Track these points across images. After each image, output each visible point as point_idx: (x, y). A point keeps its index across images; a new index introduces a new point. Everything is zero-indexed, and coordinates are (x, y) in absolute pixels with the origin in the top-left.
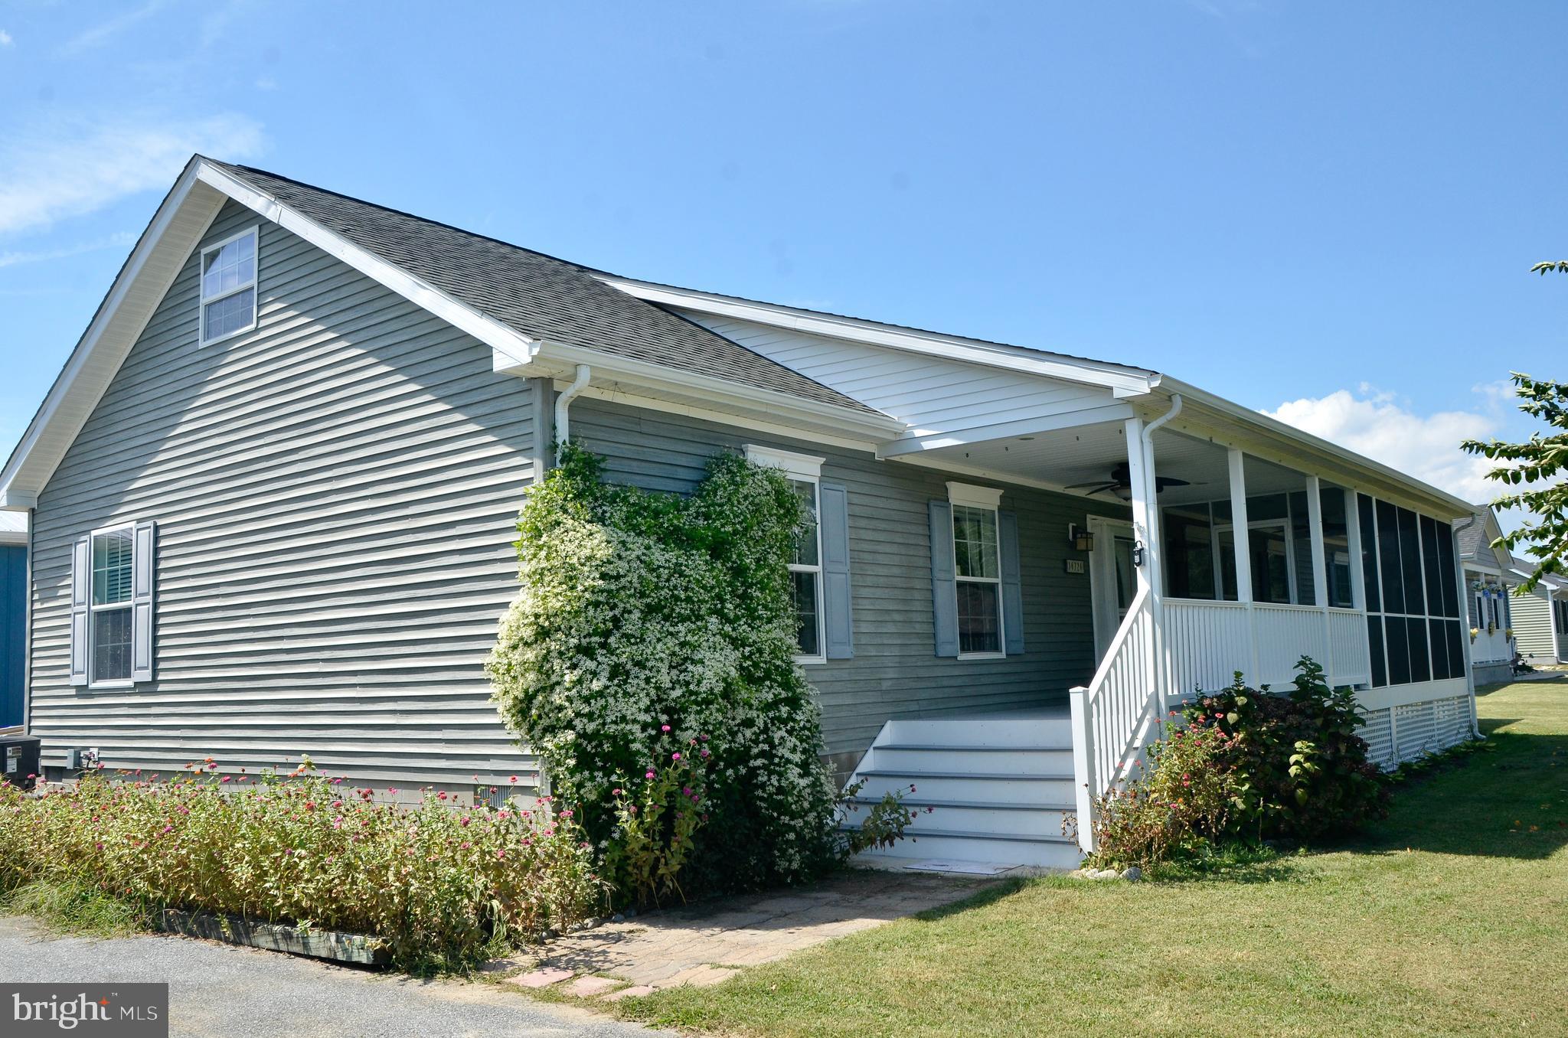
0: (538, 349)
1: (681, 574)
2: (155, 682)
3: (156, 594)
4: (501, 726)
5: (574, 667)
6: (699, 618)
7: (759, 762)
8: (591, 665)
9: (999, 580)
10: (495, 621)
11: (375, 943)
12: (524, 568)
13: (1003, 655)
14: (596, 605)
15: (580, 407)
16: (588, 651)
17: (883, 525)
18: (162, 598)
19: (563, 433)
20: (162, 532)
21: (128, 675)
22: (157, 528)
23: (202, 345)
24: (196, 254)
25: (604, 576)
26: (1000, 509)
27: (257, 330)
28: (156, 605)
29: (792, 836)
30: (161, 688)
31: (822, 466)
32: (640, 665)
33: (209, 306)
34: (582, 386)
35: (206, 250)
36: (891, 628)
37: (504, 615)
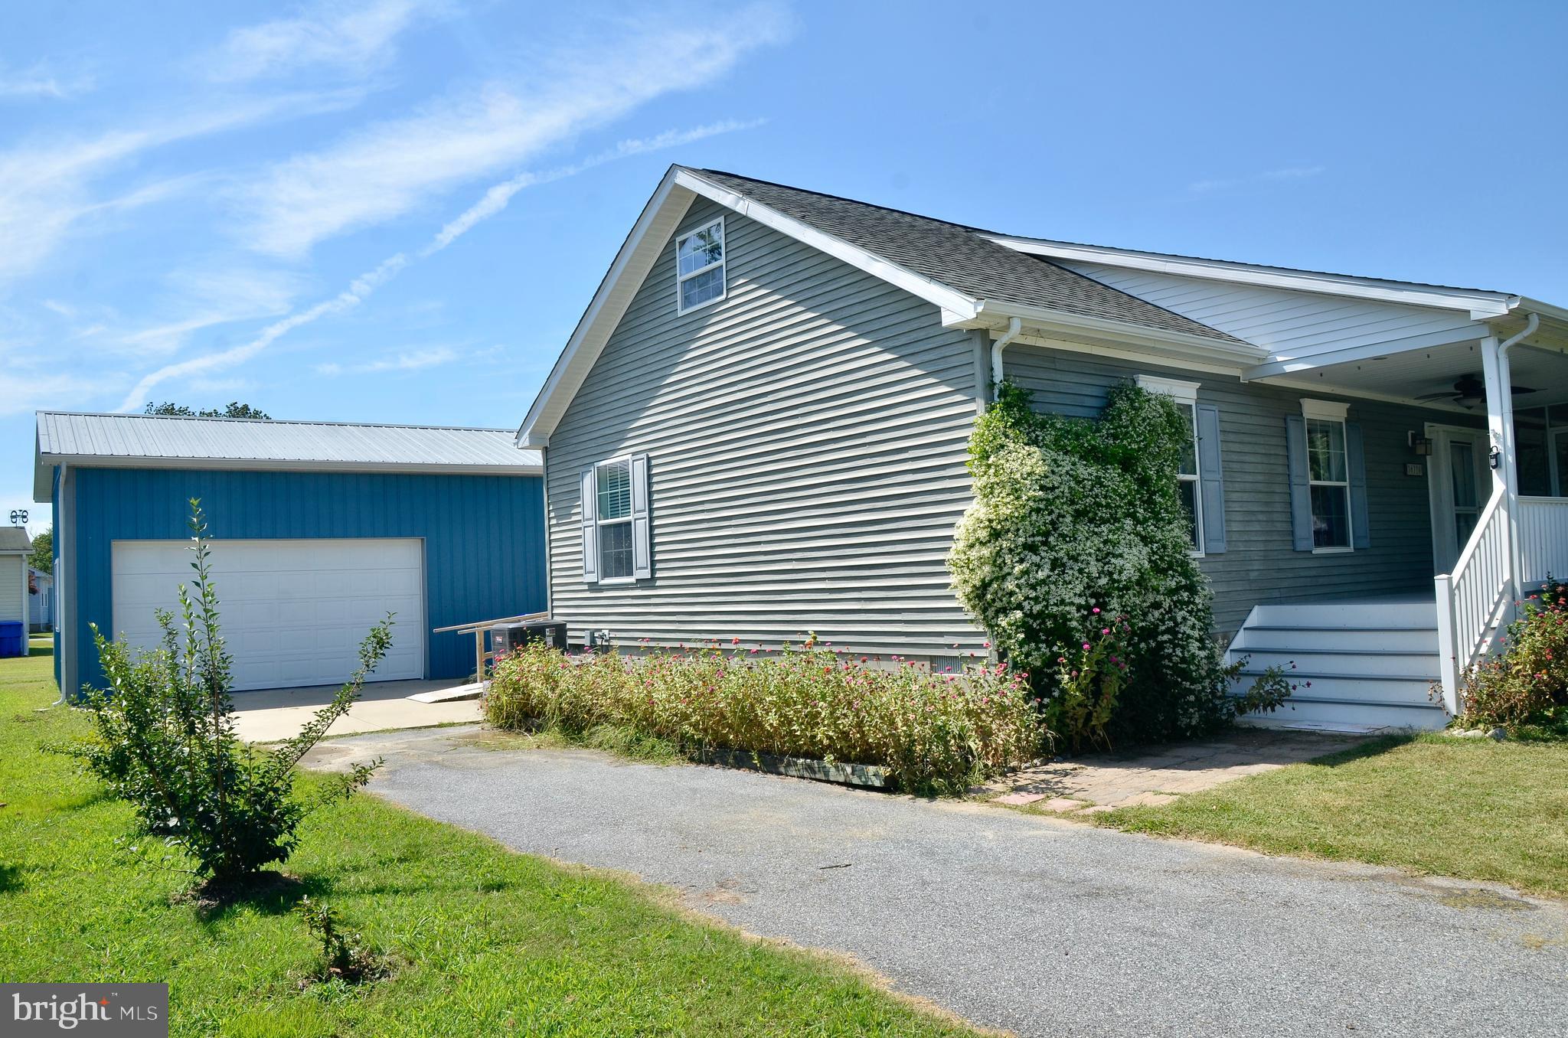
0: (982, 307)
1: (1102, 485)
2: (653, 579)
3: (651, 510)
4: (959, 610)
5: (1021, 561)
6: (1117, 520)
7: (1166, 637)
8: (1036, 559)
9: (1346, 484)
10: (951, 525)
11: (884, 771)
12: (976, 483)
13: (1351, 549)
14: (1038, 511)
15: (1012, 352)
16: (1032, 548)
17: (1247, 439)
18: (656, 514)
19: (999, 375)
20: (654, 462)
21: (630, 573)
22: (649, 459)
23: (680, 313)
24: (672, 242)
25: (1042, 488)
26: (1347, 420)
27: (727, 300)
28: (651, 519)
29: (1192, 698)
30: (658, 583)
31: (1198, 390)
32: (1075, 559)
33: (684, 282)
34: (1014, 335)
35: (679, 239)
36: (1257, 527)
37: (960, 521)
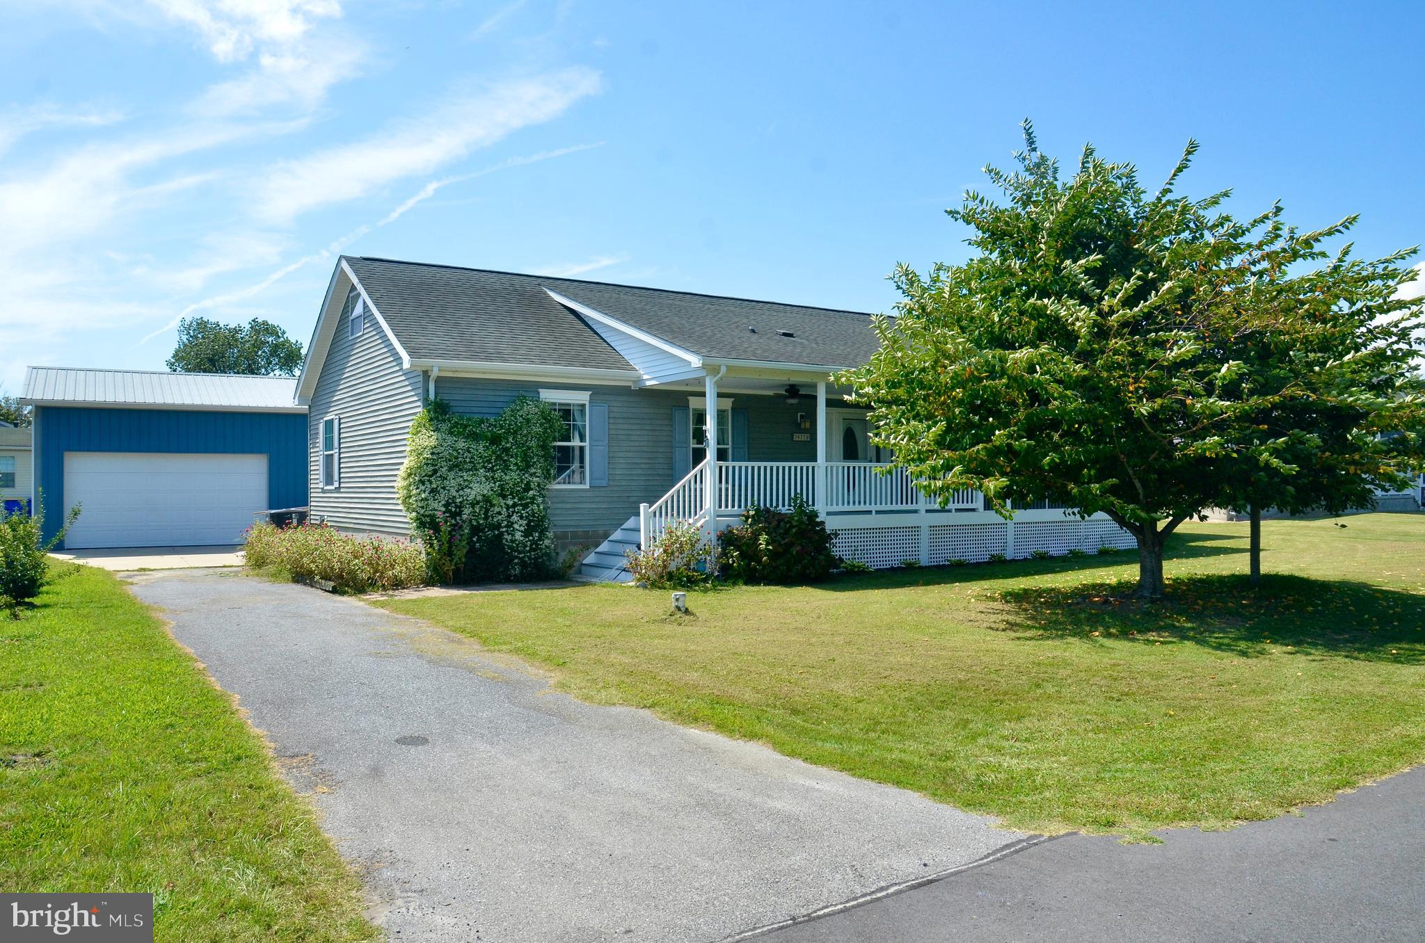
1: (469, 452)
2: (340, 487)
3: (340, 449)
4: (401, 510)
5: (417, 488)
6: (477, 470)
7: (504, 530)
8: (423, 488)
9: (730, 446)
10: (398, 469)
11: (332, 584)
12: (408, 449)
14: (427, 464)
15: (439, 380)
16: (423, 483)
17: (636, 421)
18: (342, 450)
19: (431, 393)
20: (342, 421)
21: (333, 484)
22: (340, 419)
23: (351, 338)
24: (348, 296)
25: (432, 454)
26: (732, 409)
27: (363, 334)
28: (340, 454)
29: (516, 561)
30: (342, 490)
31: (590, 396)
32: (444, 488)
33: (352, 320)
34: (435, 373)
35: (351, 295)
36: (640, 472)
37: (402, 467)
